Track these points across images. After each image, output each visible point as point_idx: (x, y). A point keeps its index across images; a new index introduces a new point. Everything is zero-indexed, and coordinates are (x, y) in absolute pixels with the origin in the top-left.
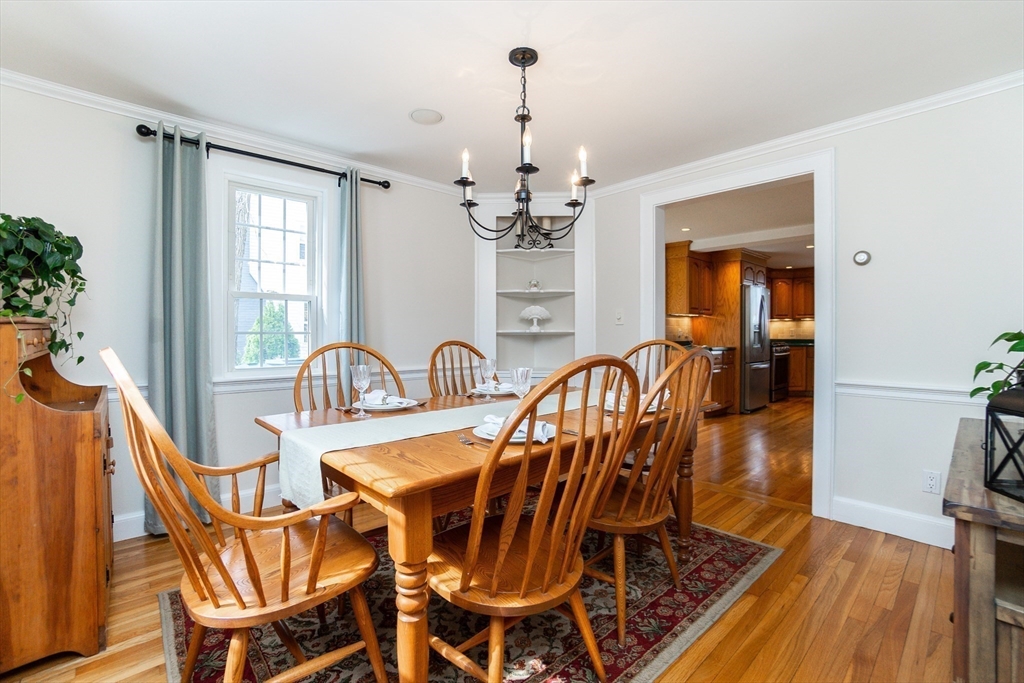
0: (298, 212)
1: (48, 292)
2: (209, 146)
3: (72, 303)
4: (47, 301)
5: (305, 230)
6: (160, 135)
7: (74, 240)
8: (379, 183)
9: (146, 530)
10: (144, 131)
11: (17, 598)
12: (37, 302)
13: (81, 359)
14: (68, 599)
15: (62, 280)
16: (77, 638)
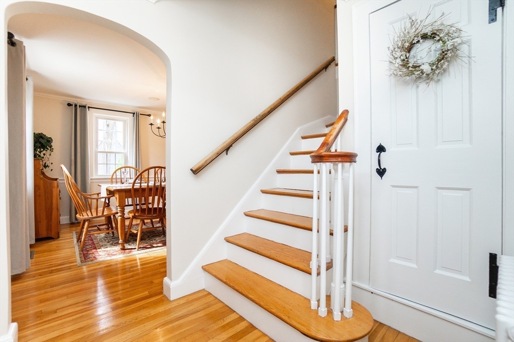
0: (120, 125)
1: (44, 152)
2: (89, 107)
3: (50, 155)
4: (44, 154)
5: (122, 131)
6: (74, 105)
7: (51, 138)
8: (147, 115)
9: (70, 221)
10: (69, 105)
11: (40, 222)
12: (42, 155)
13: (52, 170)
14: (51, 225)
15: (48, 149)
16: (53, 235)
